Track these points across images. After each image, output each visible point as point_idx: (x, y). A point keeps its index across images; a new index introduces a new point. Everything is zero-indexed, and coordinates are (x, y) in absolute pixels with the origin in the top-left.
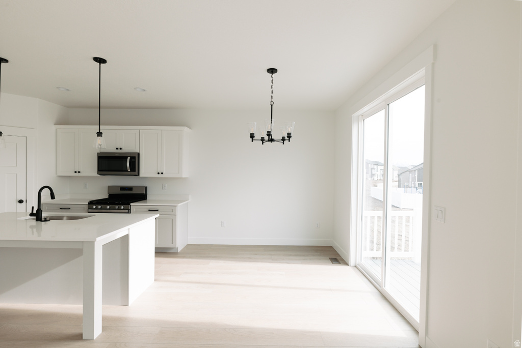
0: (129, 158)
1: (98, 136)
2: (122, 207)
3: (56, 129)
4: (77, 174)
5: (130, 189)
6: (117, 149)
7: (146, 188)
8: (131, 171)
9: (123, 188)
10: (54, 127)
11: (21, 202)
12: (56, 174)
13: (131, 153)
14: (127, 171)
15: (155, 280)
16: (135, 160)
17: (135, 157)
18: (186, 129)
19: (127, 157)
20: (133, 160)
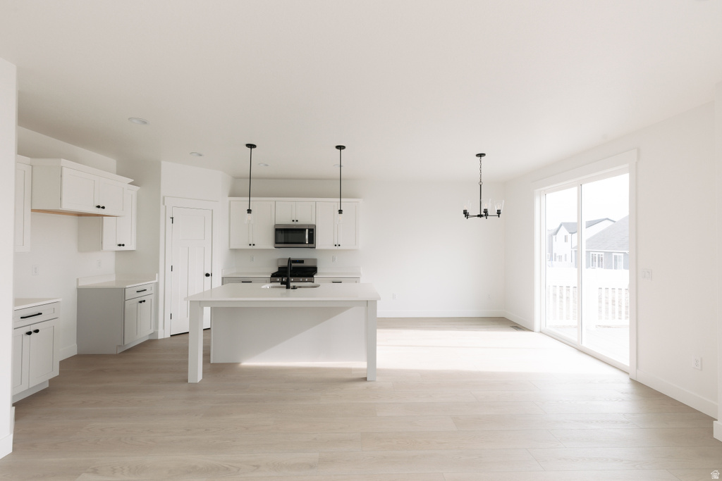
0: (307, 231)
1: (340, 213)
2: (307, 280)
3: (230, 201)
4: (252, 247)
5: (302, 261)
6: (293, 221)
7: (317, 260)
8: (309, 243)
10: (228, 199)
11: (207, 275)
12: (230, 247)
13: (309, 225)
14: (306, 243)
17: (312, 229)
19: (305, 230)
20: (311, 232)
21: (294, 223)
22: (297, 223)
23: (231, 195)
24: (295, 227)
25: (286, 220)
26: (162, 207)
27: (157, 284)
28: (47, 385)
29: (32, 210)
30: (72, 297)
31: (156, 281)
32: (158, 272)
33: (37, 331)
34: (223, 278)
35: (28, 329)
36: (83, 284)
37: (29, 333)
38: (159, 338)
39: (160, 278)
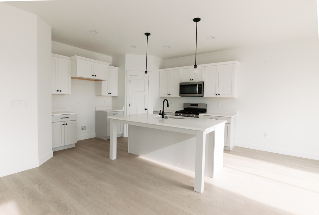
0: (198, 85)
2: (194, 116)
3: (160, 72)
4: (169, 96)
5: (197, 105)
6: (190, 80)
7: (206, 104)
8: (199, 93)
9: (192, 105)
10: (159, 70)
11: (146, 109)
12: (159, 95)
13: (199, 82)
14: (196, 93)
15: (223, 166)
16: (201, 86)
17: (201, 84)
18: (237, 62)
19: (196, 85)
20: (200, 86)
21: (191, 81)
22: (193, 81)
23: (160, 68)
24: (190, 84)
25: (186, 80)
26: (126, 76)
27: (124, 111)
28: (74, 146)
29: (72, 78)
30: (93, 114)
31: (123, 110)
32: (124, 107)
33: (67, 124)
34: (154, 112)
35: (63, 123)
36: (98, 109)
37: (64, 124)
38: (124, 137)
39: (125, 109)
